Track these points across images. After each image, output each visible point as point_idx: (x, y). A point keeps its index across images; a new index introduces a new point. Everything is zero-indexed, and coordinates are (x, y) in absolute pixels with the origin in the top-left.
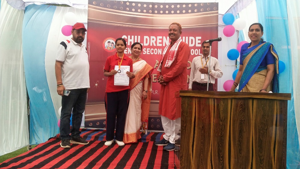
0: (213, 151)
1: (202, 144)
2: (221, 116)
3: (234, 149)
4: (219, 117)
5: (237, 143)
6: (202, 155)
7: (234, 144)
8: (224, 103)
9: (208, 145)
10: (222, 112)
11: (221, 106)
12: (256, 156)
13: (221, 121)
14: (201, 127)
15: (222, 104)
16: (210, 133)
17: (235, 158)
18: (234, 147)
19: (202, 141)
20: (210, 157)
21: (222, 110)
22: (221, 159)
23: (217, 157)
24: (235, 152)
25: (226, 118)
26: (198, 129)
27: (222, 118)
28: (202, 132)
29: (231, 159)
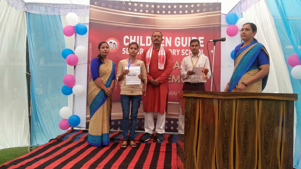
0: (218, 153)
1: (206, 146)
2: (226, 117)
3: (239, 151)
4: (224, 118)
5: (242, 144)
7: (239, 146)
9: (212, 146)
10: (226, 113)
12: (262, 158)
13: (226, 122)
14: (205, 128)
15: (227, 104)
16: (215, 135)
17: (240, 160)
18: (239, 149)
19: (206, 142)
20: (214, 159)
21: (227, 111)
22: (226, 161)
23: (222, 160)
24: (240, 154)
25: (230, 119)
26: (202, 131)
27: (227, 119)
28: (206, 134)
29: (236, 162)
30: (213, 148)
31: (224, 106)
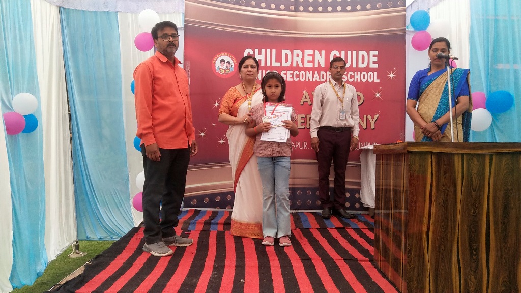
0: (461, 240)
1: (443, 230)
2: (474, 183)
3: (496, 236)
4: (472, 185)
5: (500, 226)
6: (443, 247)
7: (496, 228)
8: (478, 161)
9: (453, 231)
10: (475, 176)
11: (473, 166)
13: (474, 191)
14: (441, 201)
15: (476, 162)
16: (456, 212)
17: (497, 251)
18: (495, 233)
19: (443, 224)
20: (456, 250)
21: (476, 172)
22: (474, 253)
23: (468, 251)
24: (496, 240)
25: (481, 185)
26: (436, 205)
27: (476, 186)
28: (443, 210)
29: (491, 253)
30: (455, 234)
31: (472, 165)
